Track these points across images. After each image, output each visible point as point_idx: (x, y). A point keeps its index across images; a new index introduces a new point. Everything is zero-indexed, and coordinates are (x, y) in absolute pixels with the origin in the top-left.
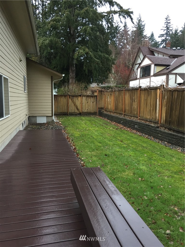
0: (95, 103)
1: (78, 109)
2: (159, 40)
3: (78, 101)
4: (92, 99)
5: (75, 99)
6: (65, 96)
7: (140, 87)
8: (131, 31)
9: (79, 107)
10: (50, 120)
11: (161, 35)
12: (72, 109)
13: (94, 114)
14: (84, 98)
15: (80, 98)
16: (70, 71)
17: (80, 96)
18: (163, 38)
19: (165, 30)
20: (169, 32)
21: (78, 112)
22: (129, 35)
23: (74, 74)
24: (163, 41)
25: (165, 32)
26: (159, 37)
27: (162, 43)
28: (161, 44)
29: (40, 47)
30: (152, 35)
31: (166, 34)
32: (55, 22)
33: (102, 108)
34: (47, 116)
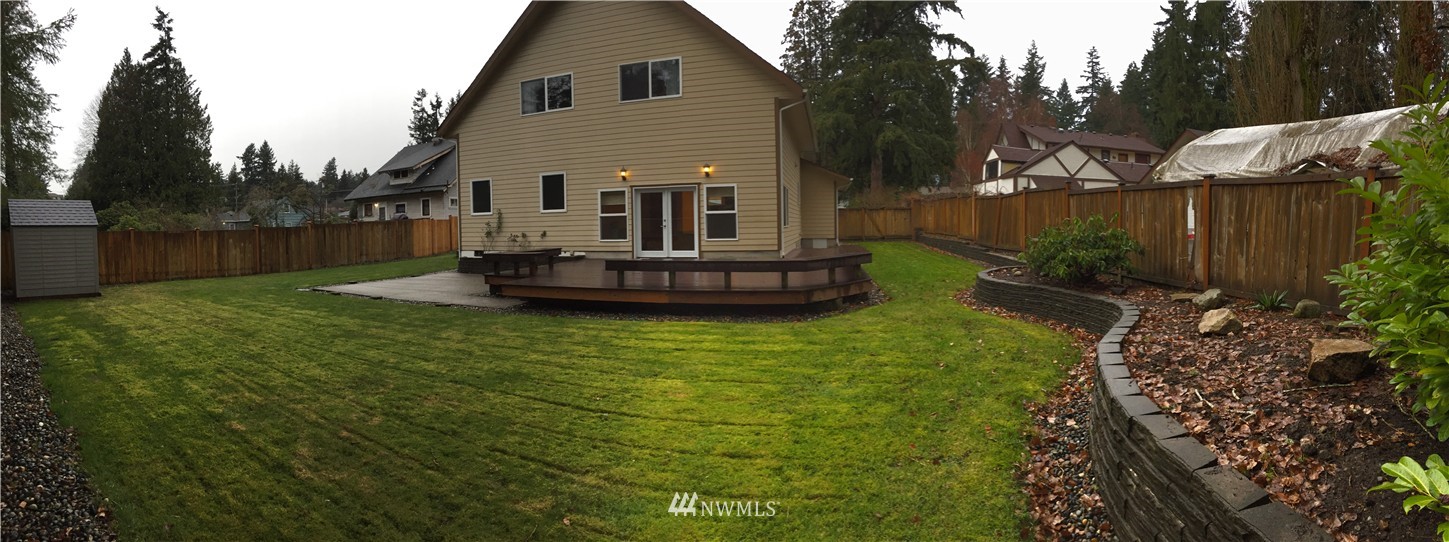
0: (908, 220)
1: (879, 231)
2: (1077, 98)
3: (879, 218)
4: (904, 215)
5: (874, 214)
6: (858, 210)
7: (1001, 194)
8: (1014, 78)
9: (881, 228)
10: (832, 243)
11: (1082, 88)
12: (870, 230)
13: (907, 238)
14: (888, 212)
15: (882, 213)
16: (873, 166)
17: (883, 209)
18: (1087, 95)
19: (1089, 78)
20: (1097, 82)
21: (879, 236)
22: (1010, 85)
23: (880, 172)
24: (1086, 100)
25: (1090, 81)
26: (1077, 92)
27: (1085, 107)
28: (1083, 107)
29: (819, 131)
30: (1065, 86)
31: (1092, 86)
32: (843, 88)
33: (921, 229)
34: (828, 239)
